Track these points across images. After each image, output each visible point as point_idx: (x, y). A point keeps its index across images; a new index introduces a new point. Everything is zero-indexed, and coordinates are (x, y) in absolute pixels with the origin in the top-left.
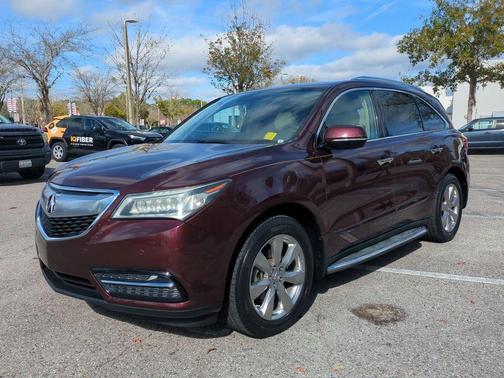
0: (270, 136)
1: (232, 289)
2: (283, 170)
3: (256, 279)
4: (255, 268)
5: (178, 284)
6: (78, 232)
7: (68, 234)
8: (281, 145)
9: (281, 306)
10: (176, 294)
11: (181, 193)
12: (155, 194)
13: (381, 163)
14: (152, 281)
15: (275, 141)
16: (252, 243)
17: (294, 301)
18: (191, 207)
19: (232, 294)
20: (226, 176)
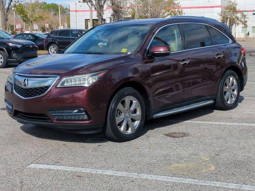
0: (124, 50)
1: (108, 117)
2: (131, 67)
3: (118, 115)
4: (118, 110)
5: (87, 113)
6: (40, 94)
7: (35, 95)
8: (130, 55)
9: (130, 129)
10: (86, 117)
11: (86, 76)
12: (76, 77)
13: (182, 63)
14: (75, 113)
15: (126, 53)
16: (117, 99)
17: (136, 128)
18: (91, 82)
19: (108, 120)
20: (105, 69)
